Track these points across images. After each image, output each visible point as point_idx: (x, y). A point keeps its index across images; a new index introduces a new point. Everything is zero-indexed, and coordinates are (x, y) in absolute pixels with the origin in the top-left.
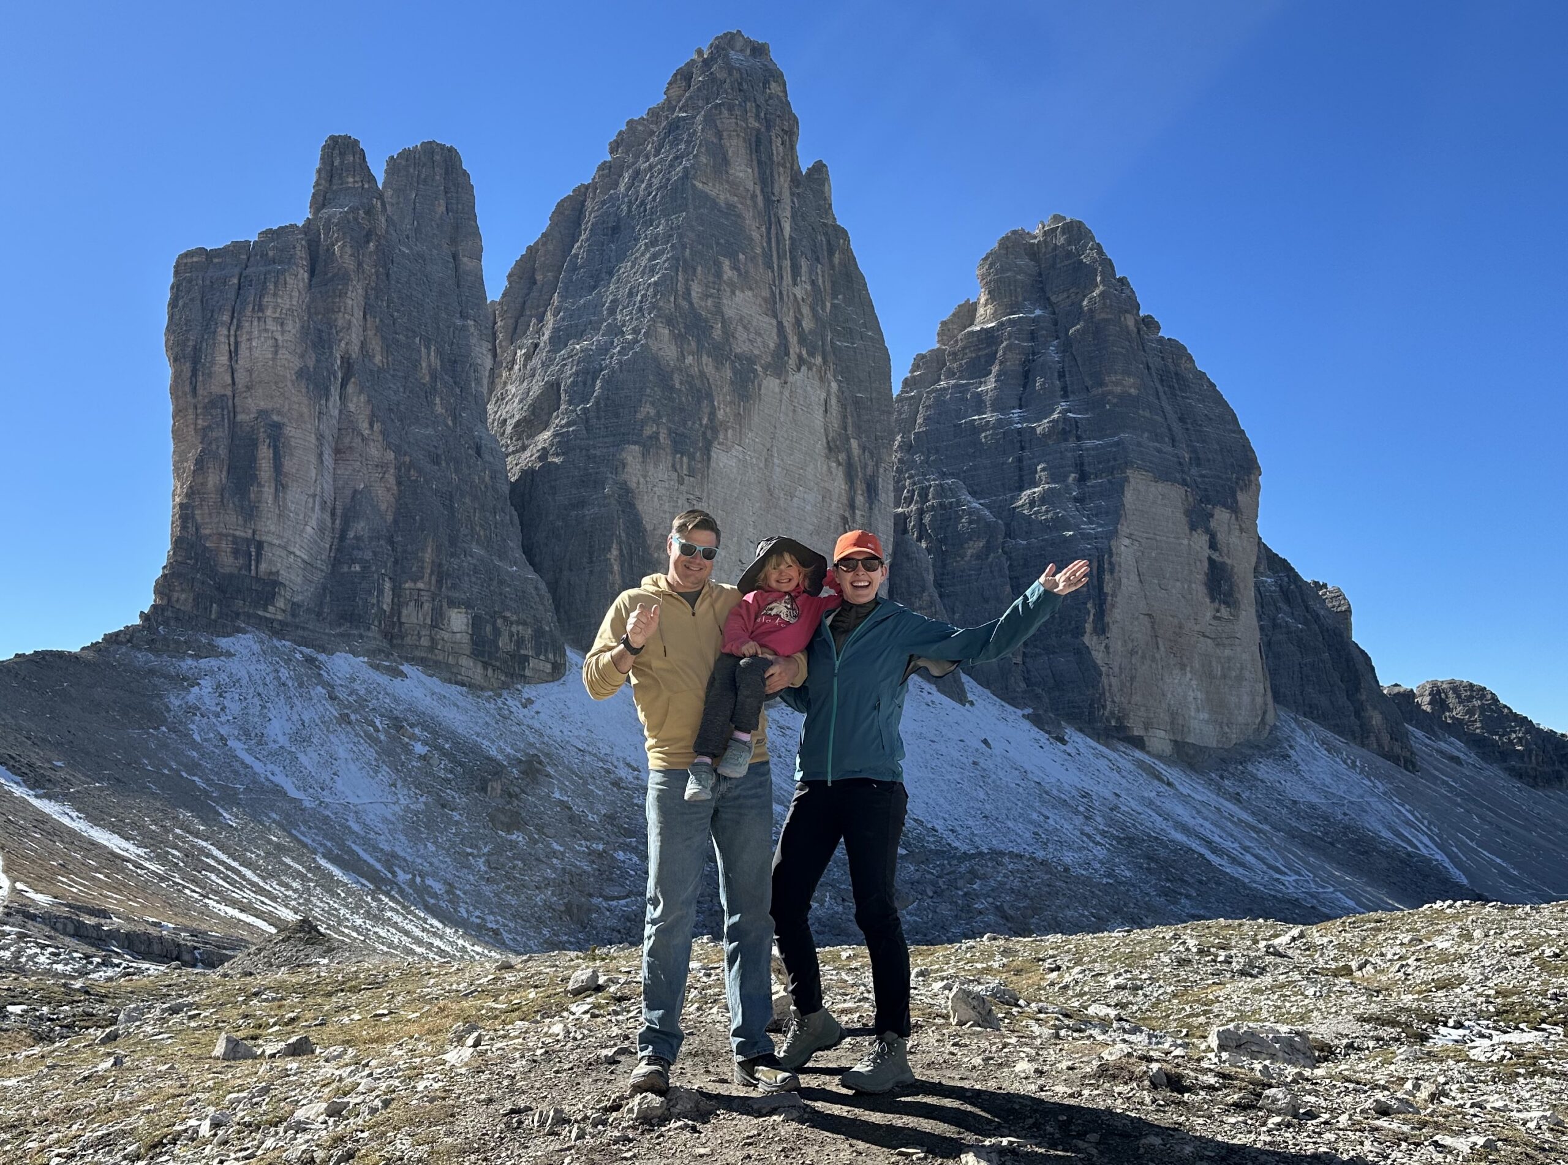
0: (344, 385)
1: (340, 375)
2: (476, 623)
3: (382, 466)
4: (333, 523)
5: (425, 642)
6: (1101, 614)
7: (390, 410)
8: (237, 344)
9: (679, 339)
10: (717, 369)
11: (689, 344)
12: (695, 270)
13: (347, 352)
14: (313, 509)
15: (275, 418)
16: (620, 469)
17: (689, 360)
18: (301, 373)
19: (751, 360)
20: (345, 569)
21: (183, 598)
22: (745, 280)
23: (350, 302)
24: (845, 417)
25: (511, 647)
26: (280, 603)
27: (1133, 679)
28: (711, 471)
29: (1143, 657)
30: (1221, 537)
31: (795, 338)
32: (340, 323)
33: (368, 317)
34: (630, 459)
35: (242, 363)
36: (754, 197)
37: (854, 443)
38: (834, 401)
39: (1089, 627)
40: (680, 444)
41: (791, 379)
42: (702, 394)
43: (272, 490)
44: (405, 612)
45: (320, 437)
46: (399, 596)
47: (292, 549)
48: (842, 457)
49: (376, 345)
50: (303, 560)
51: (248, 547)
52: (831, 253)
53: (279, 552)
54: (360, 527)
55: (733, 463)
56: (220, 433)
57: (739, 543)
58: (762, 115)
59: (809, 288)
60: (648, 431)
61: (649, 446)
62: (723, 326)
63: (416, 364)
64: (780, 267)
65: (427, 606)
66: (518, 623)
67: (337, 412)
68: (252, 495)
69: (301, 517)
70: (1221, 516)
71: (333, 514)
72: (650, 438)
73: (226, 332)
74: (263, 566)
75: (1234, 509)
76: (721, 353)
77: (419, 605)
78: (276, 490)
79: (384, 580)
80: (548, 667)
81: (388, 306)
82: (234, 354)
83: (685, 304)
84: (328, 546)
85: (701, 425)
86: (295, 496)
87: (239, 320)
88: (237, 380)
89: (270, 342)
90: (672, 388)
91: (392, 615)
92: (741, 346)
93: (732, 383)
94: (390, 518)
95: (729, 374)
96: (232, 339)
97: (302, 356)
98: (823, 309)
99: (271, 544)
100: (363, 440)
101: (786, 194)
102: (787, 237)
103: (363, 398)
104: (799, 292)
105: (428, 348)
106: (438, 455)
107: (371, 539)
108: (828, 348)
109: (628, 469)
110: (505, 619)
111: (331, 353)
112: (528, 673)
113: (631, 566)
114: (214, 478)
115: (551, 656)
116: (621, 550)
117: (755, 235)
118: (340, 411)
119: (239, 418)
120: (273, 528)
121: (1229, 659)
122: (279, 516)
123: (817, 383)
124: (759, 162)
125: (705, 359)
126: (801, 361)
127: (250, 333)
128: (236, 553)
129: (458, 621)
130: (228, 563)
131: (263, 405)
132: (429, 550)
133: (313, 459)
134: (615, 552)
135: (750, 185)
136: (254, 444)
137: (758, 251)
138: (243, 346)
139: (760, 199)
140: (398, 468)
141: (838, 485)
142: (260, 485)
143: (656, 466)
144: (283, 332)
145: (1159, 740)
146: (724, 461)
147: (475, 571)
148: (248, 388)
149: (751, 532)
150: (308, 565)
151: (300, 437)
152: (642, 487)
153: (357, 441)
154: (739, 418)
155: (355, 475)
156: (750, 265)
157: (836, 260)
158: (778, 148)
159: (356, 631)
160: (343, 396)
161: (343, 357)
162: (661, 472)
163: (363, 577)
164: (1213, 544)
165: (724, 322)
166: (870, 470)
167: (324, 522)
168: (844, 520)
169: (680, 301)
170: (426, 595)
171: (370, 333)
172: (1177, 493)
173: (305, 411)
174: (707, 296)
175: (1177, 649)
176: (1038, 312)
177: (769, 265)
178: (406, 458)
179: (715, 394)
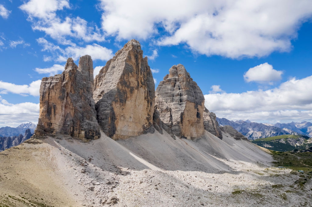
0: (67, 97)
1: (66, 96)
2: (86, 133)
3: (72, 109)
5: (77, 136)
6: (182, 121)
7: (74, 100)
9: (122, 85)
10: (128, 89)
14: (60, 117)
15: (55, 104)
17: (123, 88)
18: (60, 97)
19: (133, 87)
20: (65, 125)
22: (133, 76)
24: (148, 94)
25: (92, 135)
26: (54, 132)
27: (186, 129)
28: (126, 104)
29: (187, 126)
31: (141, 83)
33: (72, 86)
34: (113, 103)
35: (50, 95)
37: (149, 97)
38: (146, 91)
39: (180, 123)
40: (121, 101)
41: (140, 89)
42: (125, 92)
45: (62, 106)
46: (74, 129)
47: (57, 124)
48: (147, 99)
49: (73, 91)
51: (50, 124)
52: (147, 70)
53: (54, 124)
54: (68, 119)
55: (130, 102)
56: (46, 107)
57: (130, 114)
58: (137, 51)
59: (143, 75)
60: (116, 99)
61: (116, 102)
62: (129, 83)
63: (79, 93)
64: (139, 73)
66: (93, 131)
67: (65, 102)
68: (51, 116)
69: (58, 119)
70: (199, 107)
71: (64, 117)
73: (48, 91)
74: (52, 127)
75: (201, 105)
76: (128, 87)
77: (77, 130)
78: (54, 115)
79: (71, 127)
80: (98, 137)
81: (75, 84)
82: (49, 94)
84: (63, 122)
85: (125, 98)
86: (57, 116)
88: (49, 98)
89: (55, 93)
90: (120, 93)
91: (73, 132)
92: (132, 85)
93: (130, 91)
94: (73, 117)
95: (129, 89)
97: (60, 94)
98: (145, 78)
101: (140, 62)
102: (140, 68)
103: (70, 99)
104: (141, 76)
106: (81, 107)
107: (70, 121)
108: (146, 84)
109: (113, 105)
110: (91, 131)
111: (65, 93)
113: (112, 119)
114: (45, 114)
115: (98, 135)
116: (111, 118)
117: (135, 69)
119: (50, 104)
120: (54, 121)
121: (199, 125)
122: (55, 119)
123: (143, 89)
124: (136, 58)
125: (126, 88)
126: (141, 86)
128: (48, 125)
129: (83, 132)
130: (46, 127)
131: (53, 102)
132: (79, 122)
133: (61, 110)
134: (110, 118)
135: (134, 62)
136: (51, 108)
137: (135, 71)
138: (50, 93)
139: (136, 64)
140: (75, 110)
141: (146, 103)
142: (52, 114)
143: (117, 104)
144: (57, 91)
145: (189, 138)
146: (128, 103)
147: (86, 124)
148: (51, 100)
149: (132, 112)
150: (59, 125)
151: (59, 107)
152: (115, 107)
153: (69, 106)
154: (131, 96)
155: (68, 111)
156: (134, 74)
157: (148, 71)
158: (139, 56)
159: (66, 136)
160: (66, 99)
161: (67, 93)
162: (118, 105)
163: (68, 127)
164: (198, 110)
165: (129, 82)
166: (151, 101)
167: (62, 118)
168: (147, 108)
169: (123, 79)
170: (78, 129)
171: (72, 89)
172: (193, 104)
173: (60, 103)
174: (127, 78)
175: (192, 125)
176: (177, 77)
177: (137, 73)
178: (76, 108)
179: (127, 93)
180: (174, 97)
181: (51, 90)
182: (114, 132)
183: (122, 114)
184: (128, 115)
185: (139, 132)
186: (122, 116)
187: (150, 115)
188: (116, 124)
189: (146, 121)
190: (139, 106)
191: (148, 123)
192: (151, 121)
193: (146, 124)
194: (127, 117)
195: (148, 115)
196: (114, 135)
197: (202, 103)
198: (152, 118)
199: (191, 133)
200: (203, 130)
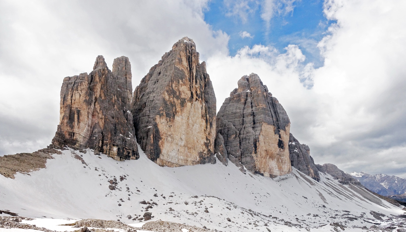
0: (95, 103)
1: (94, 101)
2: (119, 149)
3: (102, 118)
4: (91, 129)
5: (107, 153)
6: (256, 150)
7: (104, 108)
8: (72, 95)
9: (169, 95)
10: (177, 101)
11: (171, 96)
12: (174, 82)
13: (96, 96)
14: (86, 127)
15: (79, 109)
16: (155, 120)
17: (171, 99)
18: (85, 101)
19: (185, 99)
20: (92, 138)
21: (57, 144)
22: (185, 84)
23: (97, 87)
24: (206, 111)
25: (127, 154)
26: (77, 145)
27: (262, 162)
28: (175, 120)
29: (264, 158)
30: (282, 136)
31: (196, 95)
32: (95, 91)
33: (102, 90)
34: (157, 118)
35: (74, 98)
36: (187, 68)
37: (208, 116)
38: (204, 107)
39: (253, 152)
40: (168, 115)
41: (194, 103)
42: (173, 105)
43: (77, 123)
44: (104, 147)
45: (88, 113)
46: (103, 144)
47: (81, 134)
48: (205, 118)
49: (103, 95)
50: (83, 136)
51: (72, 134)
52: (205, 78)
53: (77, 135)
54: (96, 130)
55: (180, 119)
56: (68, 112)
57: (180, 135)
58: (190, 53)
59: (199, 85)
60: (161, 112)
61: (161, 115)
63: (111, 99)
64: (192, 81)
65: (109, 146)
66: (129, 149)
67: (93, 108)
68: (73, 124)
69: (83, 128)
70: (282, 132)
71: (91, 127)
72: (161, 114)
73: (71, 93)
74: (74, 138)
75: (285, 130)
76: (178, 98)
79: (100, 141)
80: (135, 158)
81: (106, 88)
82: (72, 97)
83: (171, 88)
84: (89, 134)
85: (173, 112)
86: (82, 124)
87: (73, 90)
88: (72, 102)
89: (79, 95)
90: (167, 104)
91: (101, 147)
92: (183, 96)
93: (180, 103)
94: (102, 129)
95: (179, 101)
96: (72, 94)
97: (85, 97)
98: (202, 89)
99: (76, 133)
100: (98, 114)
101: (195, 68)
102: (194, 75)
103: (99, 105)
104: (197, 86)
105: (114, 96)
106: (113, 117)
107: (98, 133)
108: (203, 97)
109: (157, 120)
110: (126, 149)
111: (92, 97)
112: (130, 159)
113: (156, 139)
114: (66, 121)
115: (136, 156)
116: (153, 136)
117: (187, 75)
118: (94, 108)
119: (72, 109)
120: (77, 130)
121: (283, 159)
122: (78, 128)
123: (200, 104)
124: (189, 62)
125: (175, 98)
126: (197, 99)
127: (75, 93)
128: (69, 135)
129: (115, 149)
130: (67, 136)
131: (77, 106)
132: (110, 135)
133: (86, 117)
134: (152, 136)
135: (187, 66)
136: (74, 114)
137: (188, 78)
138: (74, 95)
139: (189, 69)
140: (105, 119)
141: (204, 123)
142: (75, 122)
143: (162, 119)
144: (82, 93)
145: (267, 174)
146: (178, 118)
147: (120, 139)
148: (74, 103)
149: (183, 132)
150: (84, 137)
151: (84, 113)
152: (159, 123)
153: (97, 114)
154: (181, 110)
155: (96, 120)
156: (186, 81)
157: (206, 80)
158: (193, 59)
159: (92, 150)
160: (95, 105)
161: (95, 98)
163: (95, 140)
164: (280, 137)
165: (179, 92)
166: (211, 121)
167: (88, 129)
168: (205, 130)
169: (170, 87)
171: (102, 93)
172: (272, 127)
173: (85, 108)
174: (176, 87)
175: (272, 157)
176: (249, 91)
177: (190, 81)
178: (107, 117)
179: (176, 105)
180: (244, 119)
181: (74, 91)
182: (159, 157)
183: (169, 133)
184: (177, 135)
185: (194, 161)
186: (170, 135)
187: (209, 140)
188: (161, 146)
189: (204, 147)
190: (193, 126)
191: (206, 150)
192: (212, 148)
193: (204, 151)
194: (177, 137)
195: (207, 139)
196: (158, 159)
197: (286, 128)
198: (213, 145)
199: (270, 170)
200: (288, 167)
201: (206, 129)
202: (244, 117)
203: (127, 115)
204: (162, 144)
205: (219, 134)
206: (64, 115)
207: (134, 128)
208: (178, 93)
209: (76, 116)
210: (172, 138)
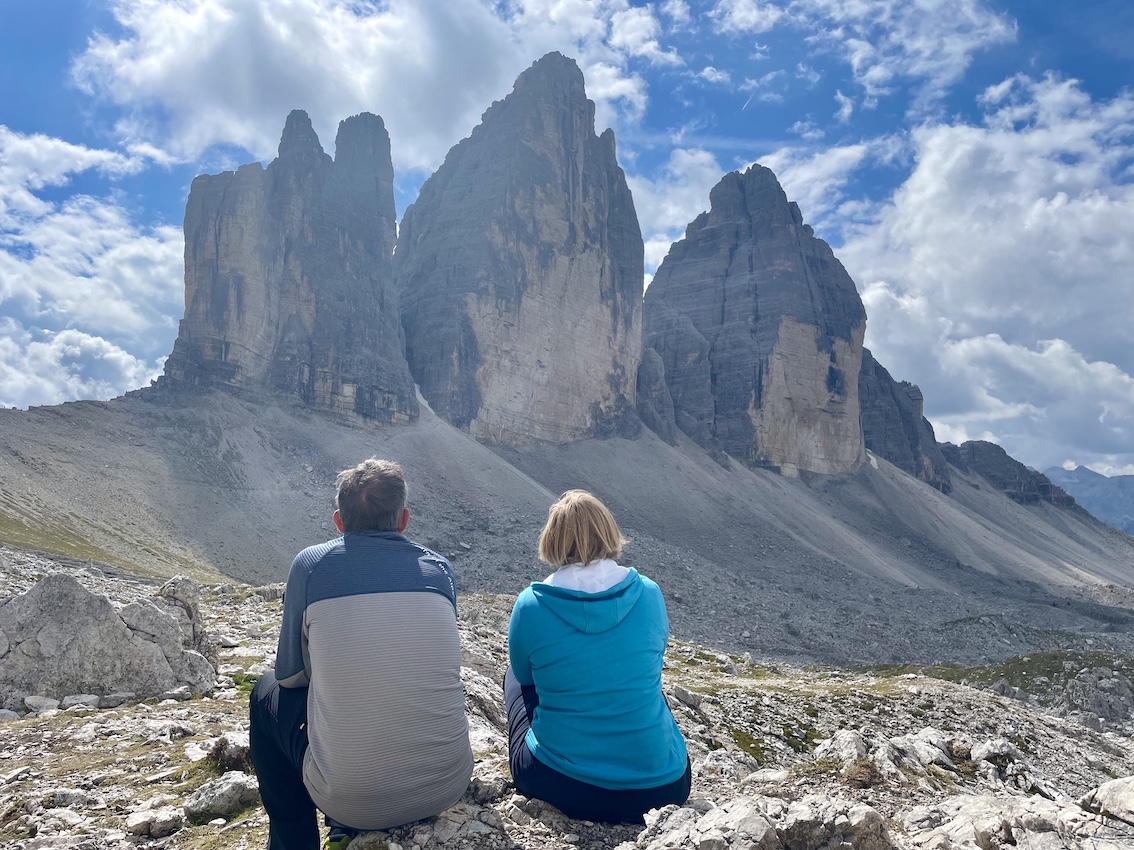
0: (287, 254)
1: (284, 249)
2: (359, 393)
3: (307, 301)
4: (277, 332)
5: (328, 402)
6: (759, 397)
7: (314, 269)
8: (220, 230)
9: (505, 232)
10: (529, 250)
11: (511, 234)
12: (518, 192)
13: (289, 235)
14: (261, 326)
15: (240, 273)
16: (463, 306)
17: (511, 244)
18: (258, 248)
19: (550, 246)
20: (281, 359)
21: (179, 374)
22: (550, 199)
23: (292, 207)
24: (613, 280)
25: (384, 406)
26: (239, 378)
27: (776, 434)
28: (521, 308)
29: (784, 422)
30: (839, 355)
31: (583, 233)
32: (286, 218)
33: (305, 216)
34: (470, 301)
36: (558, 150)
37: (618, 295)
38: (607, 270)
39: (751, 405)
40: (501, 293)
41: (579, 256)
42: (516, 263)
43: (236, 314)
44: (316, 384)
45: (268, 285)
46: (313, 376)
47: (248, 347)
48: (610, 302)
49: (309, 232)
50: (255, 353)
51: (221, 345)
52: (612, 183)
53: (238, 348)
54: (292, 336)
55: (536, 304)
56: (207, 282)
57: (538, 351)
58: (568, 101)
59: (594, 204)
60: (482, 285)
61: (482, 293)
63: (335, 243)
64: (574, 192)
65: (330, 382)
66: (389, 392)
67: (281, 270)
68: (225, 317)
69: (254, 329)
70: (839, 344)
71: (277, 328)
72: (483, 289)
73: (214, 223)
74: (230, 357)
75: (848, 339)
76: (531, 240)
78: (239, 314)
79: (304, 366)
80: (407, 418)
81: (318, 210)
82: (217, 236)
83: (510, 212)
84: (272, 346)
85: (516, 283)
86: (250, 318)
87: (221, 217)
88: (220, 251)
89: (239, 230)
90: (498, 261)
91: (309, 385)
92: (545, 236)
93: (537, 258)
94: (311, 332)
95: (536, 252)
96: (217, 228)
97: (258, 238)
98: (603, 215)
99: (234, 344)
100: (297, 287)
101: (581, 149)
102: (580, 173)
103: (298, 262)
104: (587, 206)
105: (343, 233)
106: (342, 296)
107: (297, 343)
108: (605, 239)
109: (469, 306)
110: (380, 390)
111: (278, 236)
112: (393, 420)
113: (467, 363)
114: (202, 307)
115: (409, 412)
116: (460, 354)
117: (558, 172)
118: (284, 270)
119: (220, 272)
120: (236, 335)
121: (839, 424)
122: (240, 328)
123: (596, 259)
124: (564, 130)
125: (521, 243)
126: (586, 246)
127: (227, 224)
128: (213, 349)
129: (348, 390)
130: (209, 354)
131: (233, 265)
132: (332, 350)
133: (263, 296)
134: (455, 354)
135: (556, 143)
136: (227, 286)
137: (559, 182)
138: (223, 231)
139: (563, 152)
140: (317, 303)
141: (607, 317)
142: (229, 311)
143: (486, 305)
144: (246, 224)
145: (790, 470)
146: (530, 303)
147: (362, 363)
148: (226, 256)
149: (547, 345)
150: (259, 356)
151: (255, 284)
152: (477, 317)
153: (293, 286)
154: (541, 278)
155: (291, 306)
156: (554, 191)
157: (616, 187)
158: (578, 120)
159: (284, 395)
160: (285, 261)
161: (287, 238)
162: (488, 309)
163: (292, 364)
164: (833, 359)
165: (535, 223)
166: (627, 311)
167: (270, 332)
168: (609, 339)
169: (507, 210)
170: (329, 376)
171: (306, 225)
172: (811, 329)
173: (258, 269)
174: (525, 207)
175: (806, 418)
176: (742, 221)
177: (566, 190)
178: (322, 298)
179: (526, 264)
180: (726, 304)
181: (225, 220)
182: (475, 416)
183: (506, 347)
184: (529, 353)
185: (577, 429)
186: (507, 352)
187: (623, 368)
188: (482, 383)
189: (607, 388)
190: (575, 325)
191: (613, 397)
192: (629, 391)
193: (606, 399)
194: (528, 358)
195: (616, 365)
196: (473, 421)
197: (854, 333)
198: (632, 381)
199: (801, 456)
200: (856, 448)
201: (611, 336)
202: (725, 300)
203: (382, 291)
204: (484, 379)
205: (652, 349)
206: (197, 290)
207: (403, 330)
208: (530, 229)
209: (232, 293)
210: (515, 360)
